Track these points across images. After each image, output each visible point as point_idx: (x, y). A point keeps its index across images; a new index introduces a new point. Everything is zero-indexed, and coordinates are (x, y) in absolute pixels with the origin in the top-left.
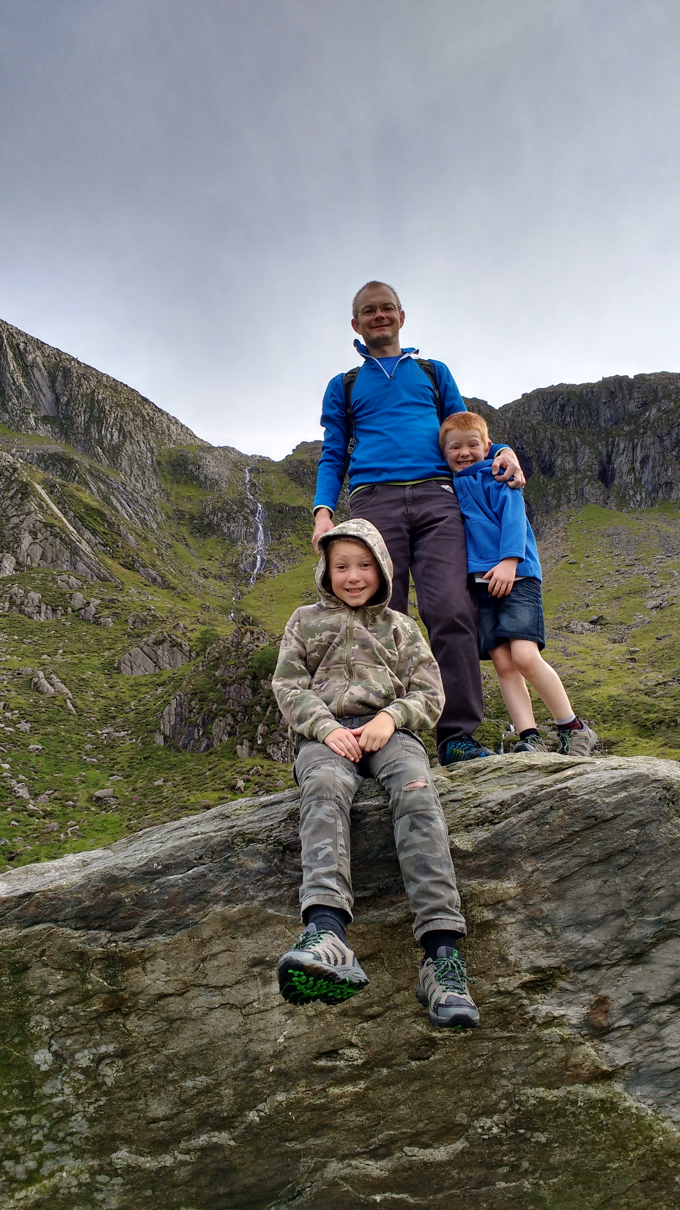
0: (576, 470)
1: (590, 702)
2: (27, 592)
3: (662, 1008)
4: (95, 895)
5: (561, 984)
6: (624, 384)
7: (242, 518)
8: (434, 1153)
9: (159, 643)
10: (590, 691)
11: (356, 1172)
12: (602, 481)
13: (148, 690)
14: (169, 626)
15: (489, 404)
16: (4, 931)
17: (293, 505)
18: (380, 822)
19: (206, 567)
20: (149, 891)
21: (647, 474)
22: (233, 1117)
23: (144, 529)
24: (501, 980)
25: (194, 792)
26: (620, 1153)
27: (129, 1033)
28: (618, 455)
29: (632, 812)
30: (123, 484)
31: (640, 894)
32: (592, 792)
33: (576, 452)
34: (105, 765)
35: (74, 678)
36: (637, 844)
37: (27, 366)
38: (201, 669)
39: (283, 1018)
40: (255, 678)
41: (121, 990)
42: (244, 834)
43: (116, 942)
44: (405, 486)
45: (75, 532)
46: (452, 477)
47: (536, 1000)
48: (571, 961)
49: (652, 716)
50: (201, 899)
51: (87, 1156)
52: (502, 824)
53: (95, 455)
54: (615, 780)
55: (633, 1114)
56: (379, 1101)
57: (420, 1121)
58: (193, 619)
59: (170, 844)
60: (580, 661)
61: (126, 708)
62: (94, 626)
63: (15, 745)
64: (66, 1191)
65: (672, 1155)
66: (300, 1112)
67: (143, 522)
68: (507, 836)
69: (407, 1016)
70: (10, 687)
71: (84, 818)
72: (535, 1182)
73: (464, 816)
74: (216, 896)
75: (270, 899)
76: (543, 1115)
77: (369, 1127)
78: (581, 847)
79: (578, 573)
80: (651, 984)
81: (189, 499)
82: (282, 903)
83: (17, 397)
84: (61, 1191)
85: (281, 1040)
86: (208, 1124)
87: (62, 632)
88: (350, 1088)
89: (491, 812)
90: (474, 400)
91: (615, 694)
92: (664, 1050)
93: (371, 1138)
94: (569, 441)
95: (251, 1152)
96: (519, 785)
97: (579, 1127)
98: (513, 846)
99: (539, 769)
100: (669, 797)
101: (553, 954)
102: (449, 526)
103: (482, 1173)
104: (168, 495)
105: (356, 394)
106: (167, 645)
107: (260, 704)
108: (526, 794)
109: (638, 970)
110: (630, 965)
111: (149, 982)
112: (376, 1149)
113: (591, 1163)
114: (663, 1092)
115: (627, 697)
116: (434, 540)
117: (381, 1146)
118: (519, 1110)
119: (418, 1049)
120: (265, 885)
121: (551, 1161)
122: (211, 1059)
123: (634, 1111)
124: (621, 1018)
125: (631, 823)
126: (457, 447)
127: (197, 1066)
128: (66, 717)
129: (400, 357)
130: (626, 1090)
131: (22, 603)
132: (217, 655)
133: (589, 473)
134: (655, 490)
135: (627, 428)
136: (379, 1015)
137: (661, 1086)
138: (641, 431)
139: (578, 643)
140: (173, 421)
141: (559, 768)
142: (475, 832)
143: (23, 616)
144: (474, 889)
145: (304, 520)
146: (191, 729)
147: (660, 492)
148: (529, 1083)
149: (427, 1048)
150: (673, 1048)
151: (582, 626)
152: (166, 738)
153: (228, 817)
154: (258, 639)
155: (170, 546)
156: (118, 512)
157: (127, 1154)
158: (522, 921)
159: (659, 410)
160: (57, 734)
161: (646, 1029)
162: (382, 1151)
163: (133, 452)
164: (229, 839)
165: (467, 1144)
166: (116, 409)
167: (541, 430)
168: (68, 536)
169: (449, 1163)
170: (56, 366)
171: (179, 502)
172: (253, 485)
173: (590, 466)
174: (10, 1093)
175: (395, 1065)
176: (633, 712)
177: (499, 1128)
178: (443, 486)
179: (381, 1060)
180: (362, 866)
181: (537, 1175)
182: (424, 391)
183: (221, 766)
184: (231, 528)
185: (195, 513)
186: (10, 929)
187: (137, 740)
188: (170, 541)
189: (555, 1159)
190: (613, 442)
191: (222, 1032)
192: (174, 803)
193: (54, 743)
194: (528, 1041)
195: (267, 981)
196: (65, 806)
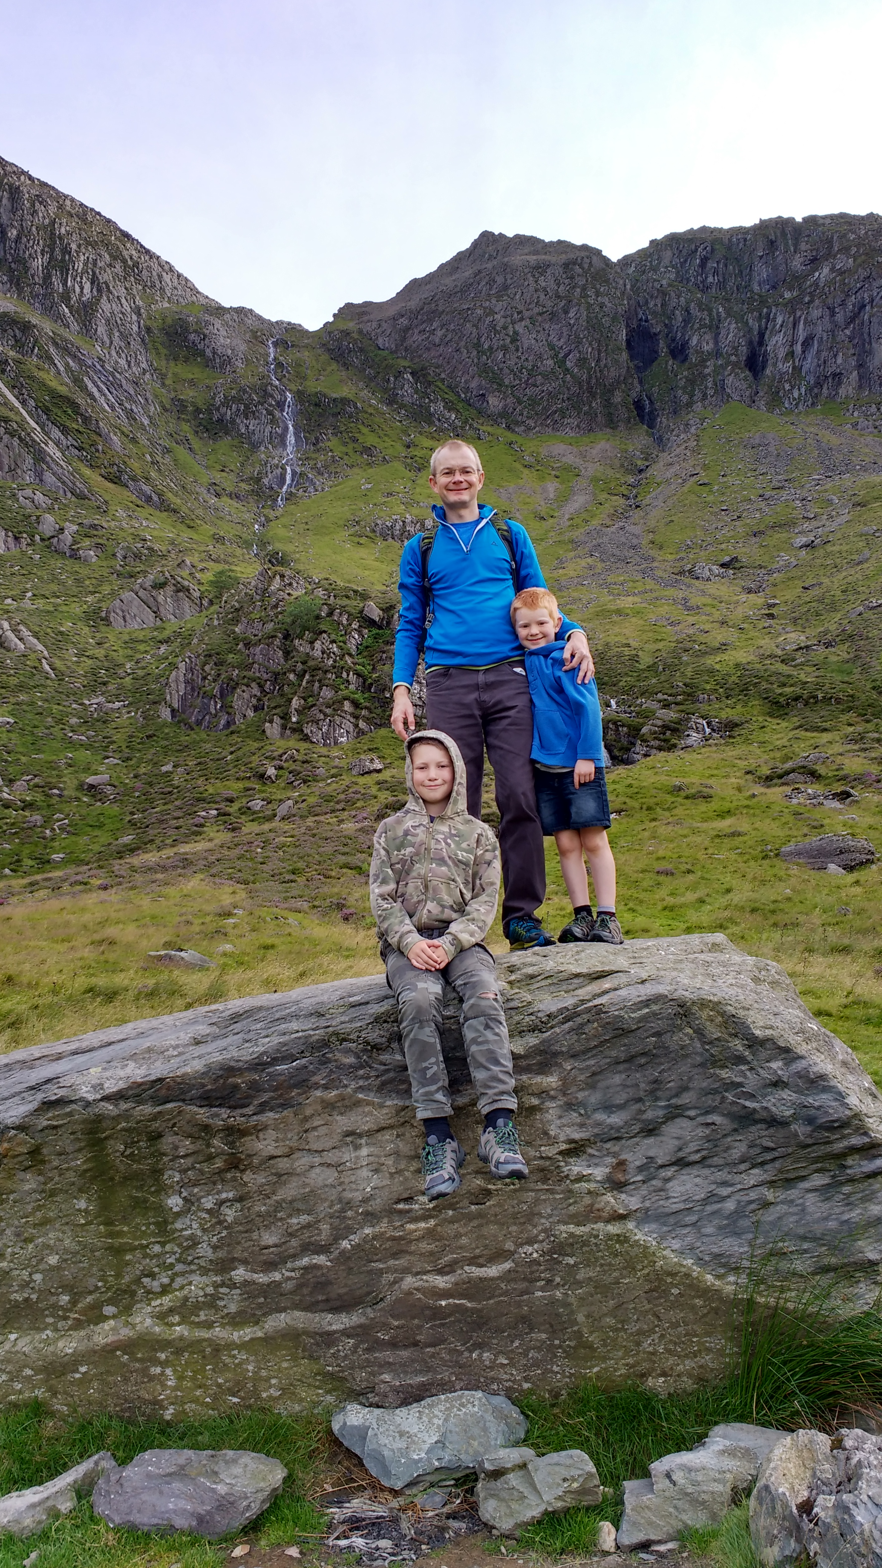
0: (717, 354)
1: (711, 672)
3: (668, 1168)
5: (590, 1151)
6: (789, 230)
7: (265, 412)
8: (488, 1271)
9: (159, 586)
10: (712, 657)
11: (426, 1285)
12: (750, 370)
13: (148, 648)
14: (171, 563)
15: (604, 253)
17: (334, 396)
19: (217, 482)
20: (260, 1078)
21: (809, 360)
22: (329, 1245)
23: (131, 425)
24: (543, 1148)
25: (212, 781)
26: (630, 1272)
27: (246, 1184)
28: (774, 333)
29: (652, 1025)
30: (100, 359)
32: (621, 1007)
33: (718, 327)
34: (97, 745)
35: (49, 630)
36: (655, 1049)
38: (216, 623)
39: (370, 1174)
40: (287, 636)
41: (239, 1153)
42: (338, 1033)
43: (234, 1117)
44: (477, 671)
45: (38, 429)
46: (525, 658)
47: (570, 1163)
48: (598, 1134)
49: (788, 690)
50: (303, 1086)
51: (211, 1273)
52: (549, 1032)
53: (60, 317)
55: (641, 1245)
56: (446, 1234)
57: (478, 1248)
58: (203, 554)
60: (704, 617)
61: (120, 671)
62: (72, 560)
64: (195, 1299)
65: (669, 1274)
66: (383, 1241)
67: (130, 415)
68: (552, 1042)
71: (75, 810)
72: (565, 1292)
73: (520, 1023)
74: (316, 1083)
75: (360, 1087)
76: (572, 1244)
77: (437, 1252)
78: (611, 1051)
79: (711, 498)
80: (660, 1151)
81: (192, 383)
82: (370, 1090)
84: (191, 1299)
85: (369, 1189)
86: (309, 1250)
87: (29, 568)
88: (423, 1225)
89: (541, 1021)
91: (744, 661)
92: (667, 1198)
93: (439, 1260)
94: (710, 310)
95: (343, 1270)
96: (566, 992)
97: (600, 1254)
98: (557, 1050)
100: (682, 1012)
101: (585, 1130)
102: (518, 716)
103: (524, 1285)
104: (163, 377)
105: (433, 564)
106: (169, 589)
107: (294, 671)
108: (569, 1007)
109: (651, 1140)
110: (645, 1137)
111: (262, 1147)
112: (442, 1268)
113: (607, 1279)
114: (665, 1229)
115: (759, 666)
116: (504, 729)
117: (446, 1266)
118: (554, 1241)
119: (477, 1197)
121: (577, 1277)
122: (312, 1203)
123: (642, 1242)
124: (636, 1175)
125: (650, 1033)
127: (301, 1208)
128: (42, 682)
130: (637, 1227)
132: (236, 604)
133: (733, 358)
134: (819, 384)
135: (788, 295)
137: (664, 1224)
138: (807, 299)
139: (704, 593)
140: (166, 267)
142: (527, 1038)
144: (524, 1082)
145: (350, 417)
146: (205, 701)
147: (825, 387)
148: (563, 1222)
149: (483, 1196)
150: (674, 1197)
151: (710, 570)
152: (173, 712)
153: (323, 1016)
154: (290, 584)
155: (167, 451)
156: (95, 400)
157: (244, 1272)
158: (561, 1106)
159: (832, 270)
160: (32, 704)
161: (654, 1183)
162: (447, 1269)
163: (112, 313)
164: (326, 1037)
165: (513, 1265)
166: (87, 250)
167: (673, 295)
168: (29, 434)
169: (499, 1278)
171: (178, 387)
172: (280, 365)
173: (736, 348)
174: (148, 1228)
175: (459, 1208)
176: (764, 685)
177: (538, 1253)
178: (516, 669)
181: (567, 1287)
182: (502, 566)
183: (245, 749)
184: (251, 427)
185: (200, 404)
186: (146, 1107)
187: (136, 713)
188: (167, 443)
189: (580, 1276)
190: (768, 314)
191: (321, 1184)
192: (188, 794)
193: (29, 716)
194: (562, 1192)
195: (357, 1147)
196: (48, 795)
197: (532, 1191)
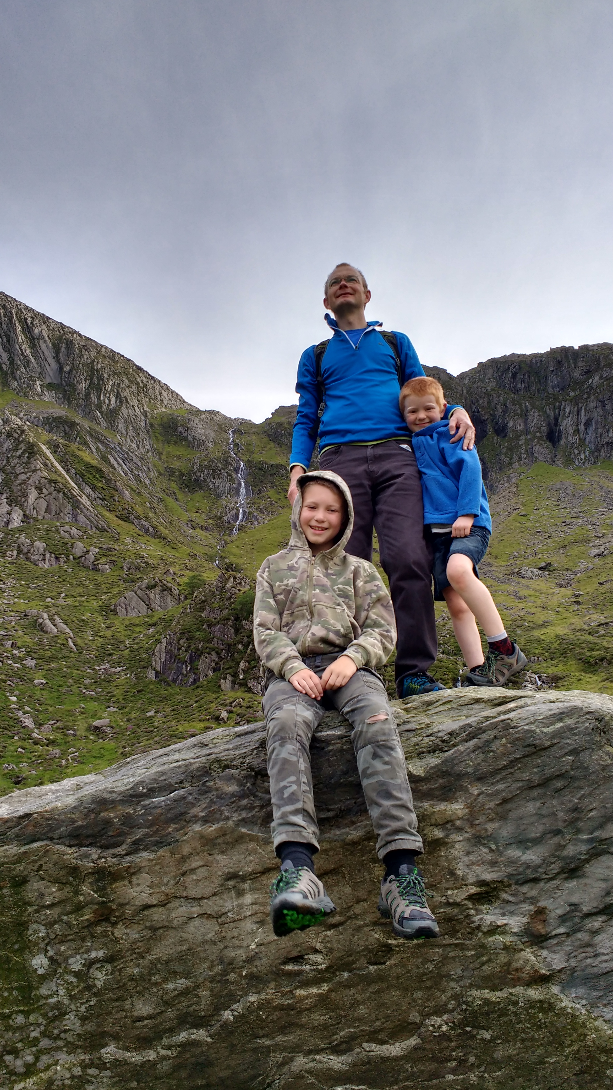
0: (527, 432)
1: (539, 641)
2: (33, 541)
3: (594, 918)
4: (87, 815)
5: (504, 896)
6: (570, 354)
7: (226, 474)
8: (390, 1049)
9: (151, 587)
10: (538, 631)
11: (319, 1066)
12: (550, 441)
13: (142, 630)
14: (160, 572)
15: (448, 371)
16: (5, 848)
17: (272, 463)
18: (341, 750)
19: (193, 519)
20: (135, 812)
21: (590, 434)
22: (210, 1016)
23: (138, 485)
24: (450, 892)
25: (182, 722)
26: (557, 1049)
27: (117, 940)
28: (564, 418)
29: (568, 741)
30: (119, 444)
31: (575, 815)
32: (531, 723)
33: (526, 415)
34: (102, 698)
35: (75, 619)
36: (572, 769)
37: (34, 338)
38: (188, 611)
39: (255, 927)
40: (237, 619)
41: (110, 901)
42: (220, 761)
43: (105, 858)
44: (367, 446)
45: (76, 487)
46: (411, 437)
47: (481, 911)
48: (512, 875)
49: (595, 653)
50: (181, 820)
51: (79, 1051)
52: (451, 752)
53: (95, 419)
54: (553, 712)
55: (568, 1013)
56: (341, 1002)
57: (378, 1020)
58: (182, 566)
59: (154, 770)
60: (530, 604)
61: (122, 646)
62: (93, 572)
63: (22, 679)
64: (60, 1083)
65: (605, 1051)
66: (269, 1012)
67: (137, 478)
68: (455, 762)
69: (366, 925)
70: (17, 627)
71: (84, 745)
72: (480, 1074)
73: (418, 745)
74: (195, 816)
75: (243, 819)
76: (487, 1014)
77: (331, 1025)
78: (522, 772)
79: (529, 524)
80: (585, 896)
81: (179, 457)
82: (254, 823)
83: (25, 367)
84: (56, 1083)
85: (253, 946)
86: (188, 1023)
87: (64, 577)
88: (314, 990)
89: (441, 741)
90: (435, 368)
91: (562, 633)
92: (596, 955)
93: (334, 1035)
94: (520, 405)
95: (225, 1048)
96: (467, 717)
97: (520, 1025)
98: (461, 771)
99: (485, 702)
100: (600, 727)
101: (497, 869)
102: (407, 482)
103: (433, 1066)
104: (160, 454)
105: (326, 363)
106: (158, 589)
107: (242, 642)
108: (474, 724)
109: (573, 883)
110: (566, 879)
111: (135, 894)
112: (337, 1045)
113: (530, 1058)
114: (595, 993)
115: (572, 637)
116: (392, 495)
117: (342, 1042)
118: (466, 1010)
119: (376, 954)
120: (239, 807)
121: (495, 1056)
122: (190, 963)
123: (569, 1010)
124: (558, 927)
125: (566, 751)
126: (414, 411)
127: (178, 970)
128: (68, 654)
129: (365, 329)
130: (562, 991)
131: (29, 552)
132: (203, 598)
133: (538, 434)
134: (597, 449)
135: (572, 394)
136: (341, 924)
137: (594, 988)
138: (585, 396)
139: (528, 588)
140: (165, 387)
141: (503, 701)
142: (427, 759)
143: (29, 563)
144: (426, 810)
145: (282, 476)
146: (179, 665)
147: (602, 451)
148: (476, 985)
149: (383, 954)
150: (604, 954)
151: (532, 572)
152: (157, 673)
153: (206, 745)
154: (240, 583)
155: (161, 500)
156: (115, 469)
157: (115, 1050)
158: (469, 840)
159: (601, 377)
160: (59, 670)
161: (580, 937)
162: (343, 1047)
163: (129, 415)
164: (207, 765)
165: (419, 1041)
166: (114, 377)
167: (495, 396)
168: (70, 491)
169: (403, 1057)
170: (60, 338)
171: (170, 460)
172: (236, 445)
173: (539, 428)
174: (11, 994)
175: (355, 969)
176: (578, 650)
177: (448, 1026)
178: (402, 446)
179: (343, 964)
180: (325, 789)
181: (482, 1069)
182: (386, 360)
183: (206, 699)
184: (217, 484)
185: (184, 471)
186: (11, 847)
187: (131, 675)
188: (161, 495)
189: (499, 1054)
190: (560, 406)
191: (200, 939)
192: (164, 732)
193: (57, 678)
194: (474, 948)
195: (240, 893)
196: (66, 735)
197: (439, 946)
